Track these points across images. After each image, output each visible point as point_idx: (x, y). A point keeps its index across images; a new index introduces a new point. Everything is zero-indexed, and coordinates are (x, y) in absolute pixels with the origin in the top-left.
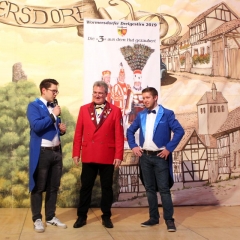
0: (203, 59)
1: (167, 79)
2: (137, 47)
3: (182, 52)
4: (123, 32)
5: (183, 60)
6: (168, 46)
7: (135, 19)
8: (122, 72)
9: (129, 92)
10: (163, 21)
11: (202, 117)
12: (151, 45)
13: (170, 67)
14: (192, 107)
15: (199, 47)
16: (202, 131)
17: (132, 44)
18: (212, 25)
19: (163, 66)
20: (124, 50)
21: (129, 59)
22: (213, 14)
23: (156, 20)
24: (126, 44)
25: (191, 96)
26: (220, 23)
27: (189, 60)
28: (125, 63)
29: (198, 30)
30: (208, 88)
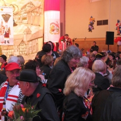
0: (25, 19)
1: (15, 25)
2: (6, 14)
3: (19, 16)
4: (2, 10)
5: (19, 19)
6: (15, 14)
7: (6, 6)
8: (2, 22)
9: (4, 28)
10: (14, 7)
11: (25, 36)
12: (10, 14)
13: (16, 21)
14: (22, 33)
15: (24, 15)
16: (25, 40)
17: (5, 14)
18: (28, 9)
19: (14, 21)
22: (28, 5)
23: (12, 6)
24: (3, 14)
25: (21, 30)
26: (30, 8)
27: (21, 19)
28: (3, 19)
29: (23, 10)
30: (26, 27)
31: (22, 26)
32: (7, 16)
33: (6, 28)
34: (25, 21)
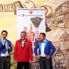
0: (61, 22)
1: (48, 30)
2: (36, 18)
3: (53, 19)
4: (31, 13)
5: (54, 22)
6: (48, 17)
7: (35, 8)
8: (31, 28)
9: (34, 35)
10: (46, 8)
11: (62, 43)
12: (42, 17)
13: (49, 25)
14: (57, 40)
15: (59, 17)
16: (62, 48)
17: (34, 17)
18: (64, 9)
19: (46, 25)
20: (32, 19)
21: (34, 23)
22: (64, 5)
23: (43, 8)
24: (32, 17)
25: (57, 35)
26: (67, 8)
27: (56, 22)
28: (32, 24)
29: (59, 11)
30: (63, 32)
31: (58, 30)
32: (38, 20)
33: (36, 35)
34: (61, 25)
